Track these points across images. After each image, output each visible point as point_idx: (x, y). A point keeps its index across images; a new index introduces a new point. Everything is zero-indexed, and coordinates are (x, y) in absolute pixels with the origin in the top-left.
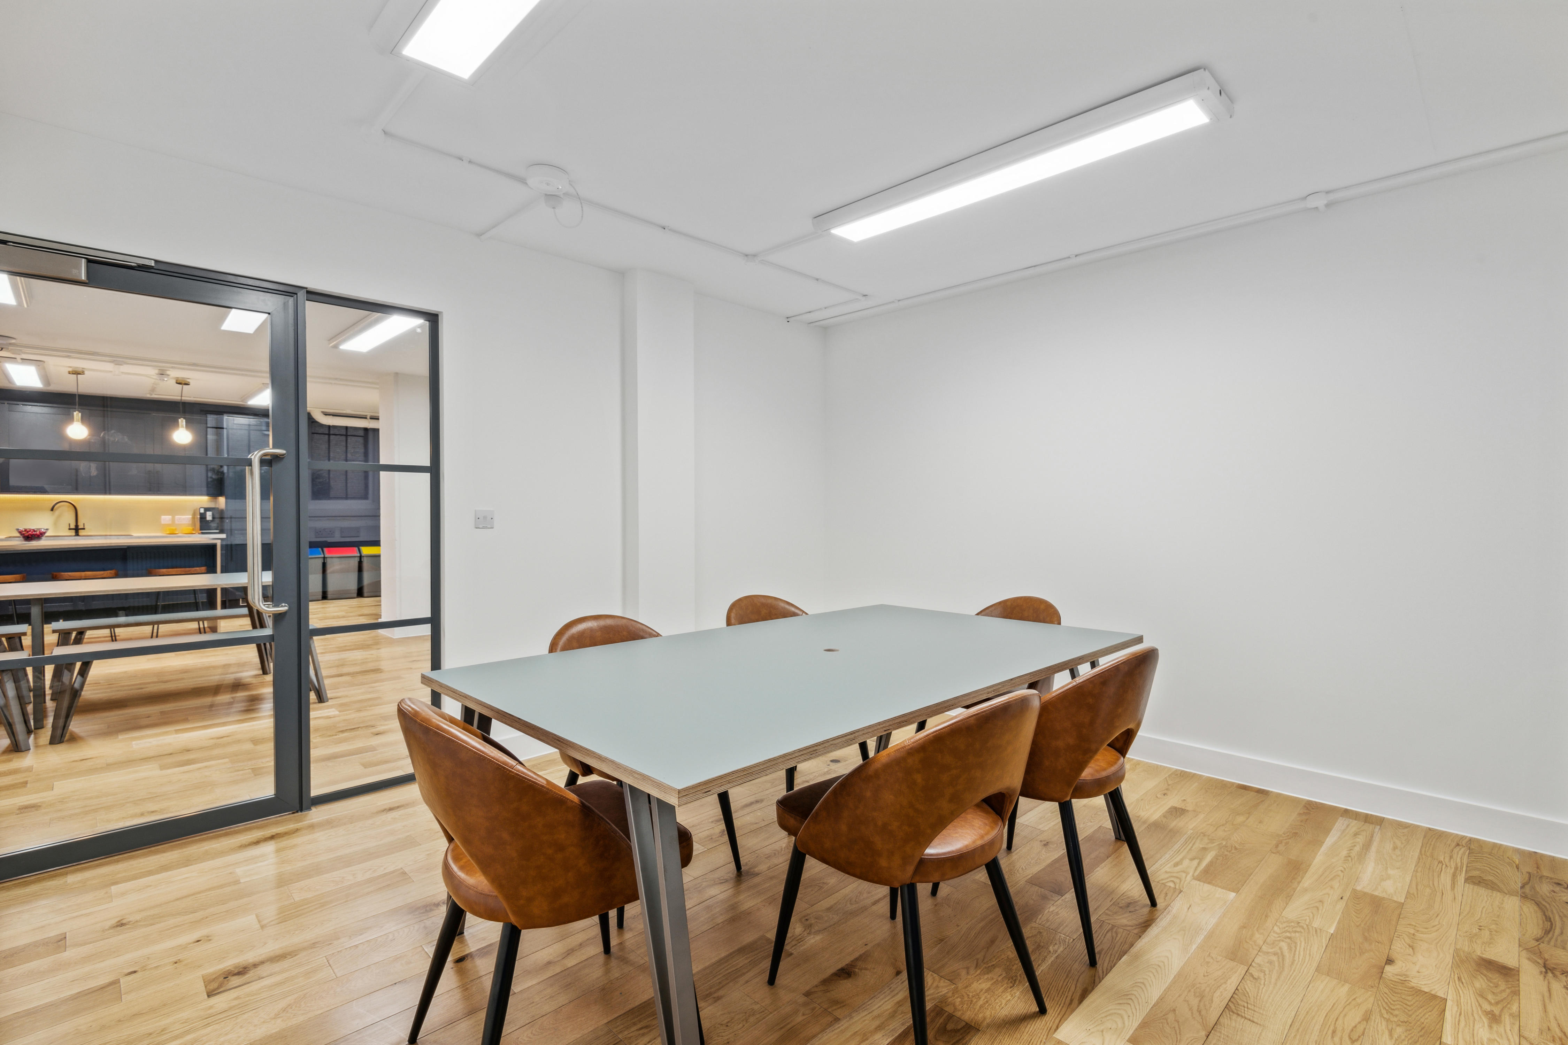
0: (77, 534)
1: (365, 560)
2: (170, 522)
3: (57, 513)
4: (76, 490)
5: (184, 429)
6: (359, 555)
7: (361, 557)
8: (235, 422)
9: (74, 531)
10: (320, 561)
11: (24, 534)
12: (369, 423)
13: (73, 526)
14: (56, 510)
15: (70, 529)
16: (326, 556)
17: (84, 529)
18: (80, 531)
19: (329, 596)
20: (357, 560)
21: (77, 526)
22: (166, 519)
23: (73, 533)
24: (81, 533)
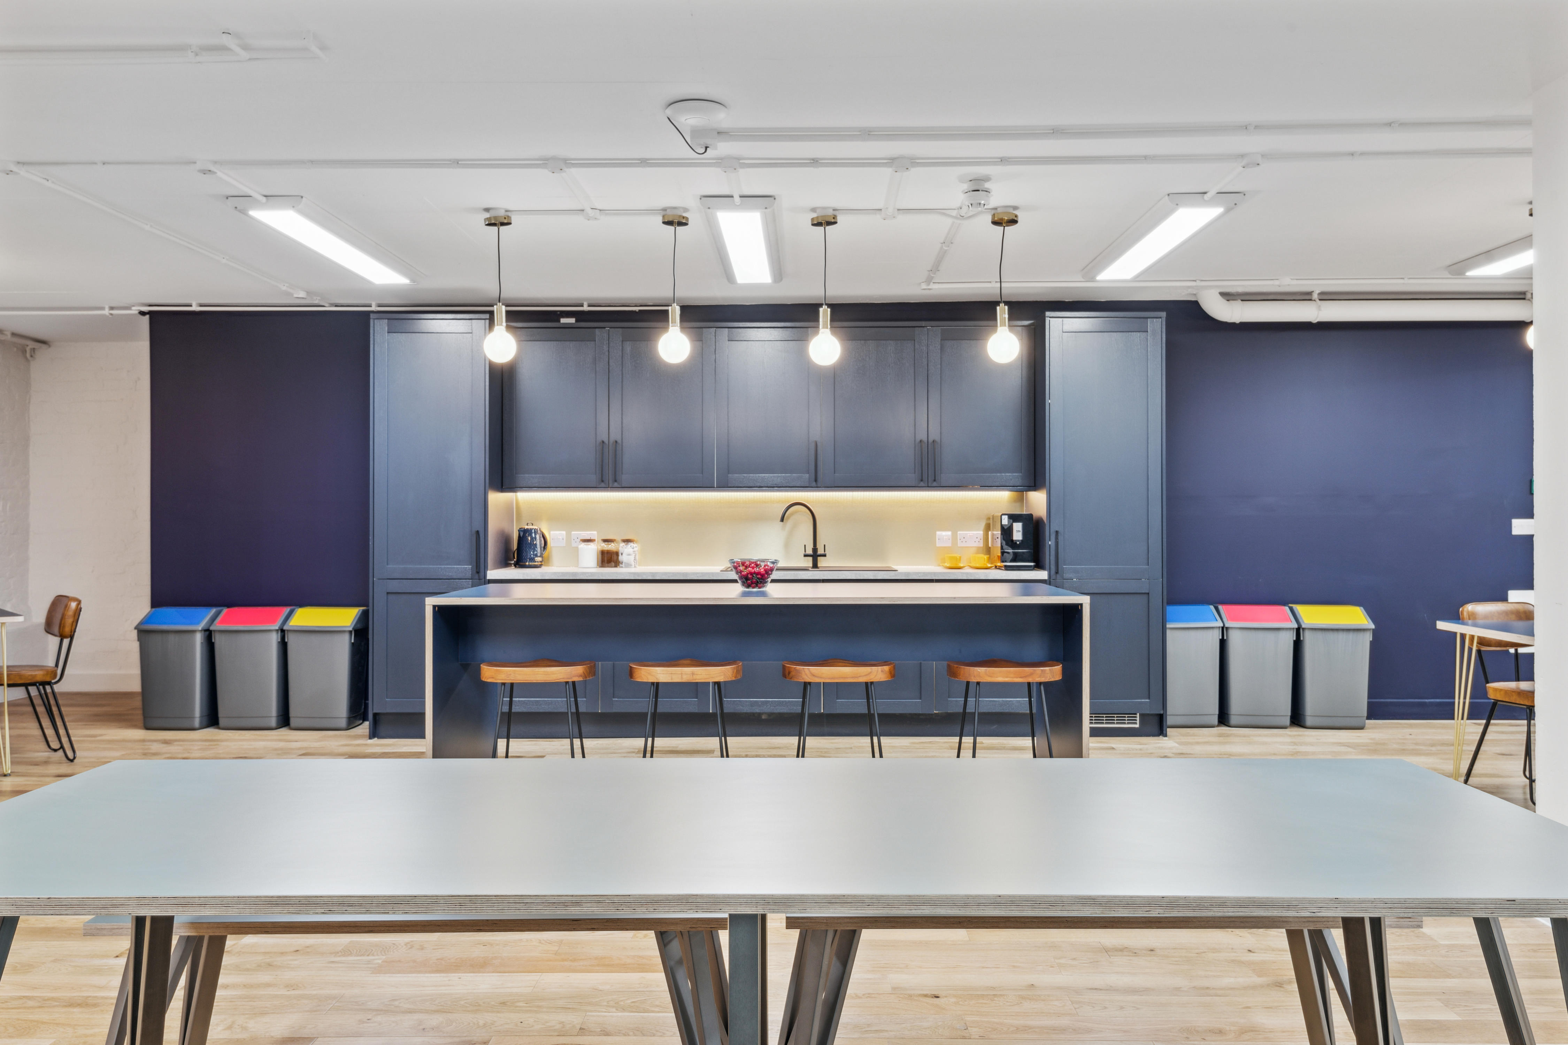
0: (815, 565)
1: (1308, 639)
2: (949, 544)
3: (789, 523)
4: (816, 483)
5: (1006, 328)
6: (1296, 626)
7: (1298, 631)
8: (1066, 328)
9: (811, 559)
10: (1217, 636)
11: (741, 572)
12: (1319, 308)
13: (810, 551)
14: (788, 518)
15: (805, 556)
16: (1227, 625)
17: (825, 555)
18: (819, 558)
19: (1233, 720)
20: (1291, 637)
21: (815, 550)
22: (944, 536)
23: (809, 562)
24: (822, 562)
